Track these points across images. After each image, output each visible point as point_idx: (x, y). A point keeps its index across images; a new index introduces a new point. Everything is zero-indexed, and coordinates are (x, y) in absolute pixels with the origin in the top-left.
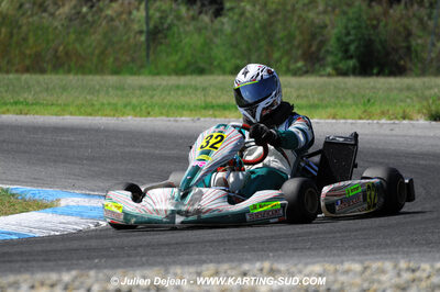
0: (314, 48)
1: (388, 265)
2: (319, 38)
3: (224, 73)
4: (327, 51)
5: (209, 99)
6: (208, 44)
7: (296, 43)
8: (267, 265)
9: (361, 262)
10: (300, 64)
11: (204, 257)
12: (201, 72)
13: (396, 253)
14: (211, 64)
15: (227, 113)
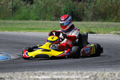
0: (58, 14)
1: (75, 72)
2: (59, 11)
3: (33, 20)
4: (61, 14)
5: (29, 27)
6: (29, 12)
7: (53, 12)
8: (42, 72)
9: (68, 71)
10: (54, 18)
11: (25, 70)
12: (27, 19)
13: (78, 69)
14: (30, 17)
15: (33, 31)
